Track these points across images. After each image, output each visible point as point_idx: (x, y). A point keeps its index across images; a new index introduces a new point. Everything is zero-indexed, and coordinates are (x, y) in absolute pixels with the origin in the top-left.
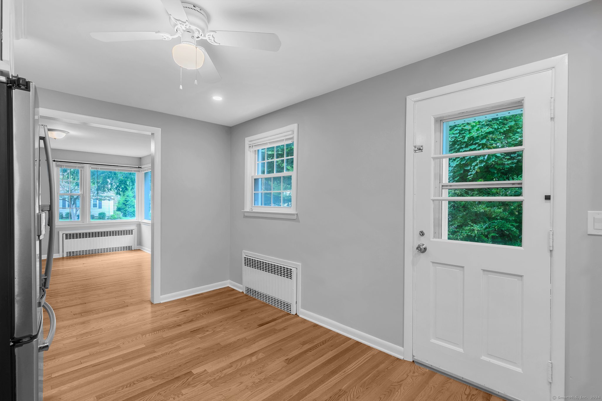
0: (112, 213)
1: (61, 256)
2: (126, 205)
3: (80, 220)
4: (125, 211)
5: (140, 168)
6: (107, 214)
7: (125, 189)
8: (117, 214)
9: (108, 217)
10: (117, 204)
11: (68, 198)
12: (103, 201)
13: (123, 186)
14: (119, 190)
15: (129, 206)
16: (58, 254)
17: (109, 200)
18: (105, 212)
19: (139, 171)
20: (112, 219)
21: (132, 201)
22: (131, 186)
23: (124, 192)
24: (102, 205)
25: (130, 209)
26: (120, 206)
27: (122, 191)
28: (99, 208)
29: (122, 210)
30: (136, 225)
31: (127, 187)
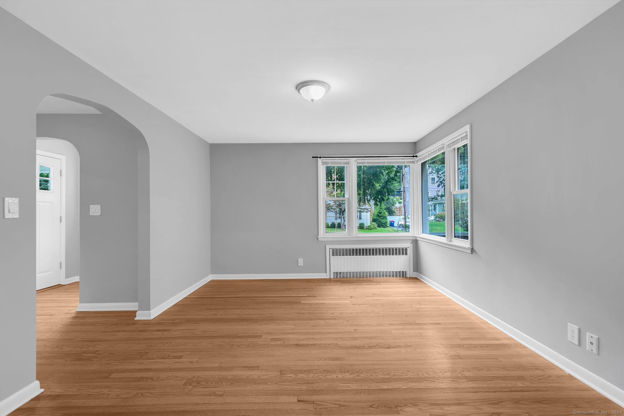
0: (369, 224)
1: (328, 277)
2: (379, 217)
3: (346, 232)
4: (379, 222)
5: (415, 156)
6: (365, 224)
7: (382, 200)
8: (373, 225)
9: (366, 227)
10: (372, 216)
11: (339, 211)
12: (362, 213)
13: (380, 197)
14: (377, 200)
15: (382, 218)
16: (325, 274)
17: (367, 212)
18: (364, 223)
19: (413, 162)
20: (369, 229)
21: (384, 212)
22: (387, 197)
23: (380, 202)
24: (362, 216)
25: (383, 220)
26: (375, 217)
27: (379, 202)
28: (360, 219)
29: (377, 221)
30: (410, 241)
31: (384, 198)
